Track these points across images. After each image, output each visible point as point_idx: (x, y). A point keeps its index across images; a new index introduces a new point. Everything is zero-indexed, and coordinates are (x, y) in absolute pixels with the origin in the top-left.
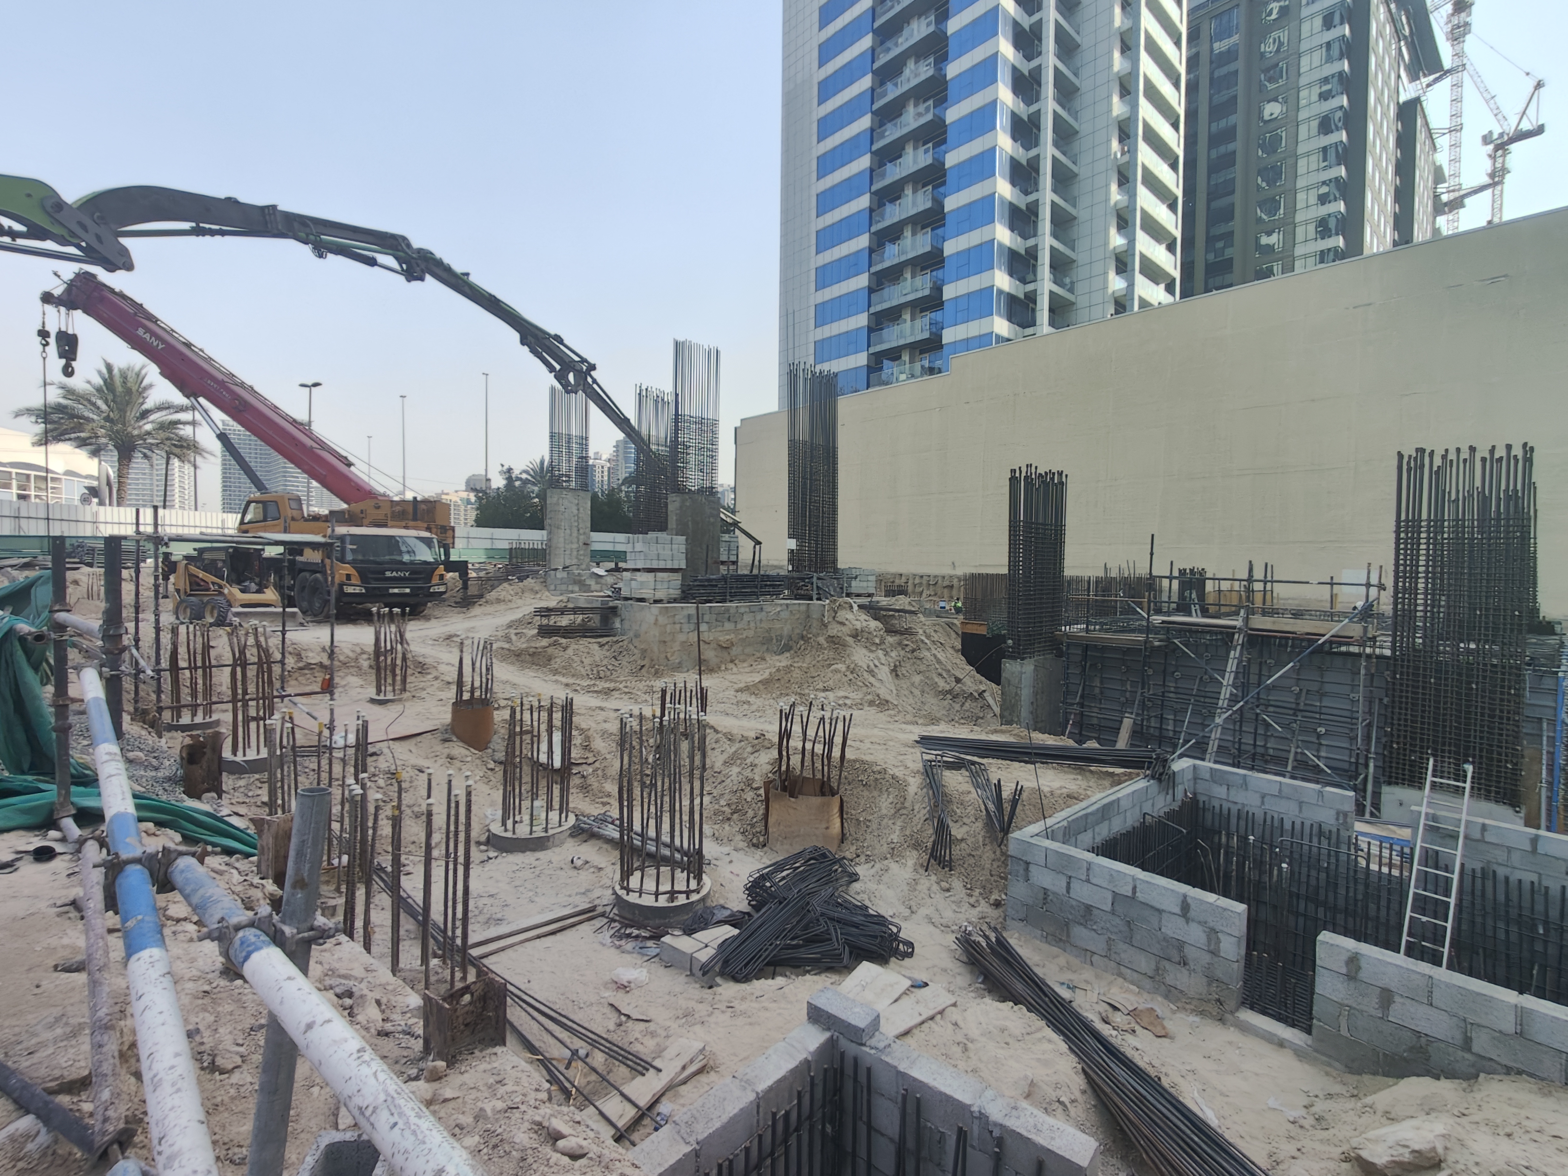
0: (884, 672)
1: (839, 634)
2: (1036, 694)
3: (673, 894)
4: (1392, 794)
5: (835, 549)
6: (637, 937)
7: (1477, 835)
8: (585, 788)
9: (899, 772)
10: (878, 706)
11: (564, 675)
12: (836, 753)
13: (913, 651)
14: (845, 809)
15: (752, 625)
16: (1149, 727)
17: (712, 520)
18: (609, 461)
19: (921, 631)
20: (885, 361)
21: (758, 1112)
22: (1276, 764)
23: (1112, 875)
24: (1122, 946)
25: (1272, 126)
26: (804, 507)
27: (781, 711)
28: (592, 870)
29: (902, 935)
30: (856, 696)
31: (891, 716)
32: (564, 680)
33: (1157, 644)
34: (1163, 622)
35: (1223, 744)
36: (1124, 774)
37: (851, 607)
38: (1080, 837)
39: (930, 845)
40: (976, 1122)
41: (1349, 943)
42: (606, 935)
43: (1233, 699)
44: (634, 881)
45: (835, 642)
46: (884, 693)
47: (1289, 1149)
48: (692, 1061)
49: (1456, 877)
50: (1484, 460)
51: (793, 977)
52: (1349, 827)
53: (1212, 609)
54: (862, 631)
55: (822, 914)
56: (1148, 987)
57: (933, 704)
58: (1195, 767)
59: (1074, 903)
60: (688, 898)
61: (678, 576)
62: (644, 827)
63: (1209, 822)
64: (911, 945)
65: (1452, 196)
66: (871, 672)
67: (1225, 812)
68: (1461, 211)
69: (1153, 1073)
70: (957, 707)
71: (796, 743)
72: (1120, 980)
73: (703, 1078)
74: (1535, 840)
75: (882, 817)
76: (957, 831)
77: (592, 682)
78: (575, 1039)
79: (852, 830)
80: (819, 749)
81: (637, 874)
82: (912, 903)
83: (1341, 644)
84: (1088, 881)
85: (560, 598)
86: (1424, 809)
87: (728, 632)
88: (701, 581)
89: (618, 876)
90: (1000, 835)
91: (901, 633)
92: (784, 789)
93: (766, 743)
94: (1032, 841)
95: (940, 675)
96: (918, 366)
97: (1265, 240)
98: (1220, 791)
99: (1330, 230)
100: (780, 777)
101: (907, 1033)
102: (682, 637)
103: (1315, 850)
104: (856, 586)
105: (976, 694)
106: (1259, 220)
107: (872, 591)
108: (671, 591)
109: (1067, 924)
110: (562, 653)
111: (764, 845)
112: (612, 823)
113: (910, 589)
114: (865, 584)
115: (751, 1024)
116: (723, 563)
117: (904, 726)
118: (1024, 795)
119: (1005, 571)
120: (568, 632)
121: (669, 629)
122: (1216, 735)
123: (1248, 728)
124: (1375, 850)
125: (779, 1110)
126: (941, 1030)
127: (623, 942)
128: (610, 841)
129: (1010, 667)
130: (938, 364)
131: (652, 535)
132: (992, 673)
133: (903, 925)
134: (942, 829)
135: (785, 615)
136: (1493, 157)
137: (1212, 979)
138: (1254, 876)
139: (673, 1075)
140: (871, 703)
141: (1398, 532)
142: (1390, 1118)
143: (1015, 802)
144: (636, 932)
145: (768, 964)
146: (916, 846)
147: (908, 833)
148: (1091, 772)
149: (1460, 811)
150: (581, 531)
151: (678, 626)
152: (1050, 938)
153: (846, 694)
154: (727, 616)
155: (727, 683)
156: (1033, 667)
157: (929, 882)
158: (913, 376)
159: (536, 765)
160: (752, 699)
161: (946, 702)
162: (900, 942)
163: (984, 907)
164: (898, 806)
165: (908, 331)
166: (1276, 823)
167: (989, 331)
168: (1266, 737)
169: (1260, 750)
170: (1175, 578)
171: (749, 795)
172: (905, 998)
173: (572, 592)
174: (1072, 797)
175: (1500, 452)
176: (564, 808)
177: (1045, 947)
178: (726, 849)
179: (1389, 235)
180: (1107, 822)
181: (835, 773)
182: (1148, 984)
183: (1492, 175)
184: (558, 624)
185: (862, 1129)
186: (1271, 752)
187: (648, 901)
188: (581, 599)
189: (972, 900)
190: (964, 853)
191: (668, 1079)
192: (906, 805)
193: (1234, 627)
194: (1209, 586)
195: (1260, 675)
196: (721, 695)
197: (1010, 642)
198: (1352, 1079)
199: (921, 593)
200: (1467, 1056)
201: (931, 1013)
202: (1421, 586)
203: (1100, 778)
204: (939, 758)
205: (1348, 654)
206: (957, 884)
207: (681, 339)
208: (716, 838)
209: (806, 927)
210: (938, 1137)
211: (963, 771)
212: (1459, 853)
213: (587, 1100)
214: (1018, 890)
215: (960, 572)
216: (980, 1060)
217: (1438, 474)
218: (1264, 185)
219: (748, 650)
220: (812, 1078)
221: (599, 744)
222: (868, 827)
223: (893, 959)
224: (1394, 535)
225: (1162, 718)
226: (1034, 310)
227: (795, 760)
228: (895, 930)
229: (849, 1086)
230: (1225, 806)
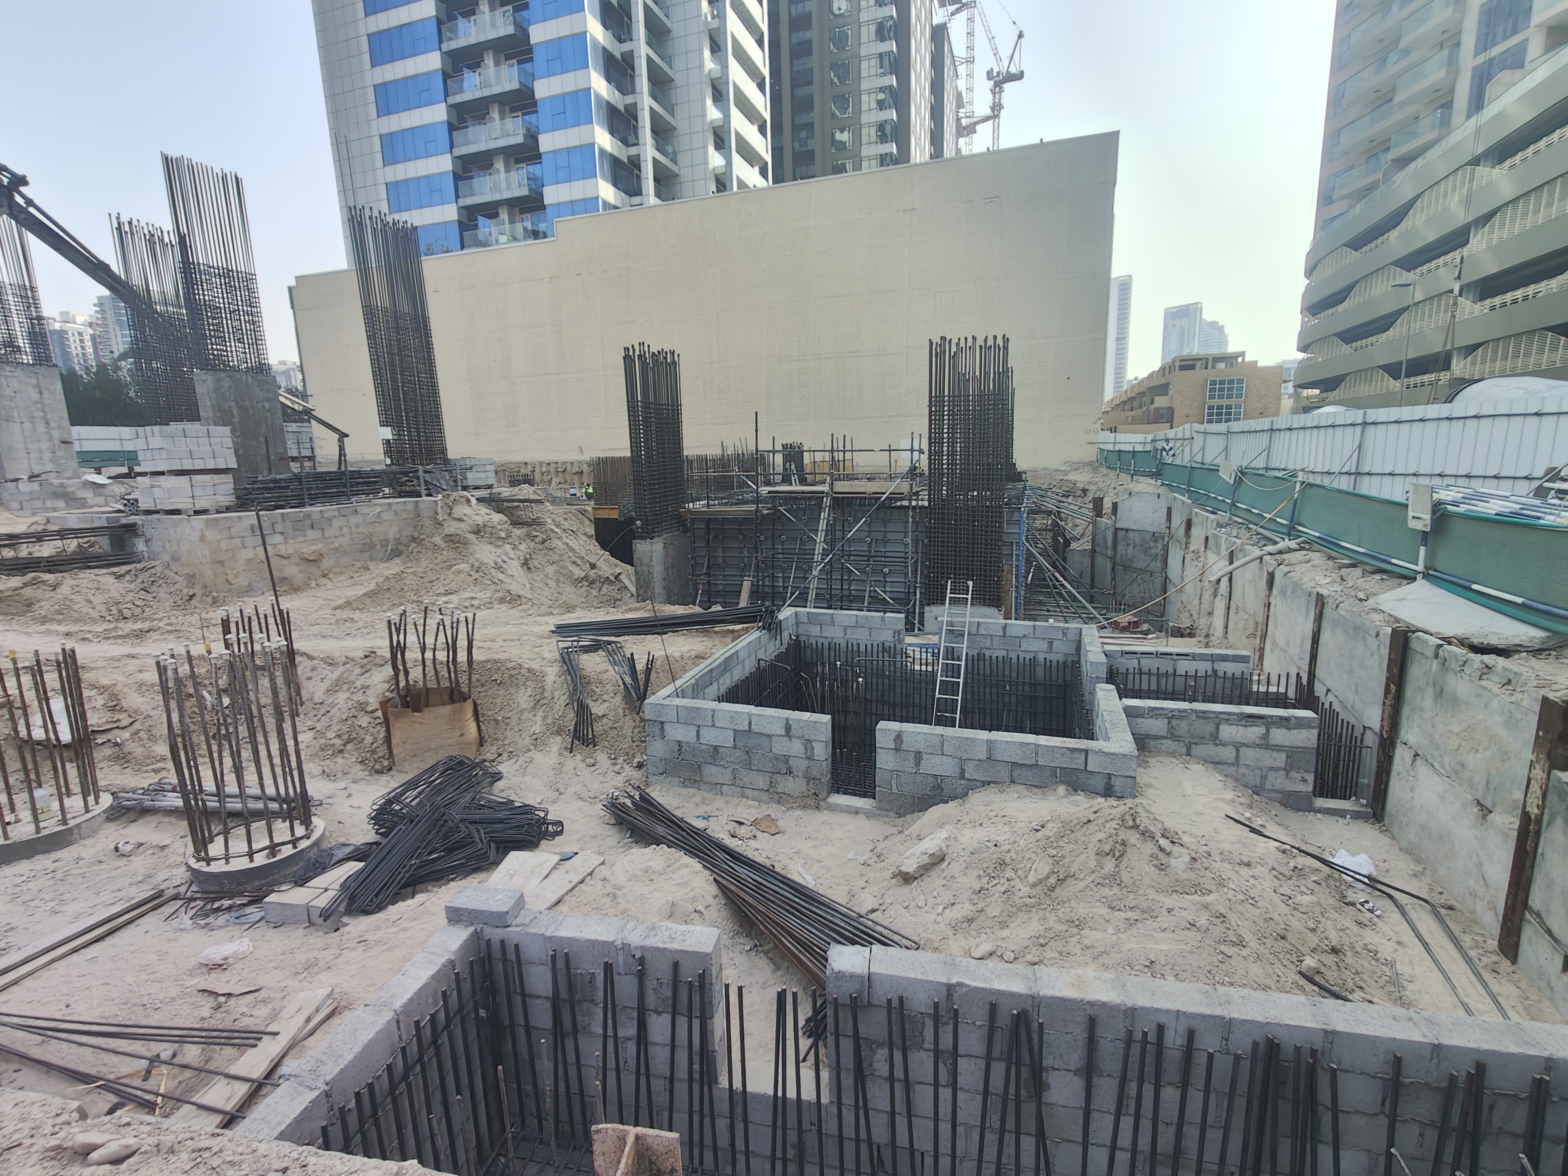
0: (514, 567)
1: (458, 532)
2: (667, 569)
3: (273, 848)
4: (930, 612)
5: (442, 437)
6: (230, 908)
7: (974, 631)
8: (122, 758)
9: (535, 665)
10: (509, 602)
11: (60, 622)
12: (462, 656)
13: (544, 541)
14: (480, 711)
15: (346, 530)
16: (763, 586)
17: (267, 405)
18: (91, 325)
19: (549, 521)
20: (480, 218)
21: (399, 1028)
22: (857, 602)
23: (733, 717)
24: (744, 772)
25: (841, 21)
26: (395, 389)
27: (389, 622)
28: (151, 851)
29: (550, 817)
30: (483, 595)
31: (524, 611)
32: (62, 628)
33: (765, 512)
34: (770, 492)
35: (819, 591)
36: (743, 629)
37: (468, 501)
38: (707, 691)
39: (572, 728)
40: (620, 952)
41: (895, 726)
42: (185, 919)
43: (825, 554)
44: (216, 848)
45: (455, 541)
46: (515, 588)
47: (861, 883)
48: (317, 1010)
49: (963, 663)
50: (981, 347)
51: (436, 889)
52: (901, 641)
53: (810, 478)
54: (484, 526)
55: (462, 821)
56: (765, 798)
57: (570, 593)
58: (796, 613)
59: (704, 747)
60: (295, 847)
61: (229, 479)
62: (220, 782)
63: (809, 657)
64: (560, 823)
65: (969, 121)
66: (498, 568)
67: (820, 646)
68: (974, 136)
69: (768, 864)
70: (595, 592)
71: (413, 654)
72: (744, 800)
73: (334, 1021)
74: (1005, 627)
75: (522, 712)
76: (597, 709)
77: (112, 626)
78: (153, 1044)
79: (491, 731)
80: (442, 656)
81: (220, 840)
82: (559, 786)
83: (897, 500)
84: (713, 726)
85: (34, 519)
86: (945, 619)
87: (314, 541)
88: (262, 482)
89: (191, 849)
90: (638, 704)
91: (528, 524)
92: (406, 705)
93: (378, 661)
94: (665, 702)
95: (574, 563)
96: (519, 227)
97: (839, 136)
98: (815, 630)
99: (886, 135)
100: (399, 693)
101: (558, 903)
102: (246, 554)
103: (880, 663)
104: (472, 478)
105: (612, 578)
106: (833, 115)
107: (491, 481)
108: (221, 498)
109: (699, 767)
110: (51, 594)
111: (390, 769)
112: (174, 790)
113: (538, 477)
114: (483, 475)
115: (389, 950)
116: (294, 459)
117: (538, 618)
118: (657, 664)
119: (628, 454)
120: (54, 565)
121: (224, 545)
122: (813, 585)
123: (836, 576)
124: (917, 656)
125: (423, 1018)
126: (593, 888)
127: (210, 920)
128: (172, 812)
129: (641, 547)
130: (542, 227)
131: (174, 427)
132: (624, 554)
133: (551, 808)
134: (583, 713)
135: (388, 516)
136: (993, 92)
137: (809, 779)
138: (841, 693)
139: (295, 1031)
140: (502, 601)
141: (930, 406)
142: (920, 838)
143: (648, 671)
144: (226, 903)
145: (403, 887)
146: (559, 732)
147: (549, 721)
148: (716, 632)
149: (965, 615)
150: (53, 424)
151: (237, 541)
152: (687, 783)
153: (473, 595)
154: (308, 522)
155: (321, 602)
156: (662, 545)
157: (574, 762)
158: (515, 239)
159: (26, 745)
160: (356, 615)
161: (583, 589)
162: (548, 824)
163: (630, 772)
164: (537, 697)
165: (503, 184)
166: (855, 648)
167: (595, 195)
168: (850, 582)
169: (846, 593)
170: (778, 451)
171: (364, 720)
172: (555, 872)
173: (55, 510)
174: (700, 657)
175: (990, 342)
176: (89, 787)
177: (684, 791)
178: (341, 784)
179: (927, 149)
180: (728, 674)
181: (463, 678)
182: (764, 796)
183: (993, 109)
184: (36, 555)
185: (518, 999)
186: (853, 593)
187: (240, 864)
188: (73, 519)
189: (617, 768)
190: (606, 727)
191: (289, 1038)
192: (546, 694)
193: (823, 492)
194: (807, 459)
195: (843, 531)
196: (314, 616)
197: (639, 523)
198: (899, 821)
199: (550, 482)
200: (963, 782)
201: (580, 877)
202: (945, 449)
203: (723, 637)
204: (575, 644)
205: (902, 507)
206: (602, 757)
207: (173, 153)
208: (326, 775)
209: (446, 837)
210: (588, 978)
211: (601, 653)
212: (965, 646)
213: (177, 1100)
214: (657, 748)
215: (587, 457)
216: (628, 902)
217: (954, 357)
218: (836, 80)
219: (347, 560)
220: (457, 974)
221: (133, 700)
222: (507, 724)
223: (544, 842)
224: (927, 409)
225: (773, 578)
226: (639, 177)
227: (416, 673)
228: (542, 814)
229: (499, 967)
230: (820, 641)
